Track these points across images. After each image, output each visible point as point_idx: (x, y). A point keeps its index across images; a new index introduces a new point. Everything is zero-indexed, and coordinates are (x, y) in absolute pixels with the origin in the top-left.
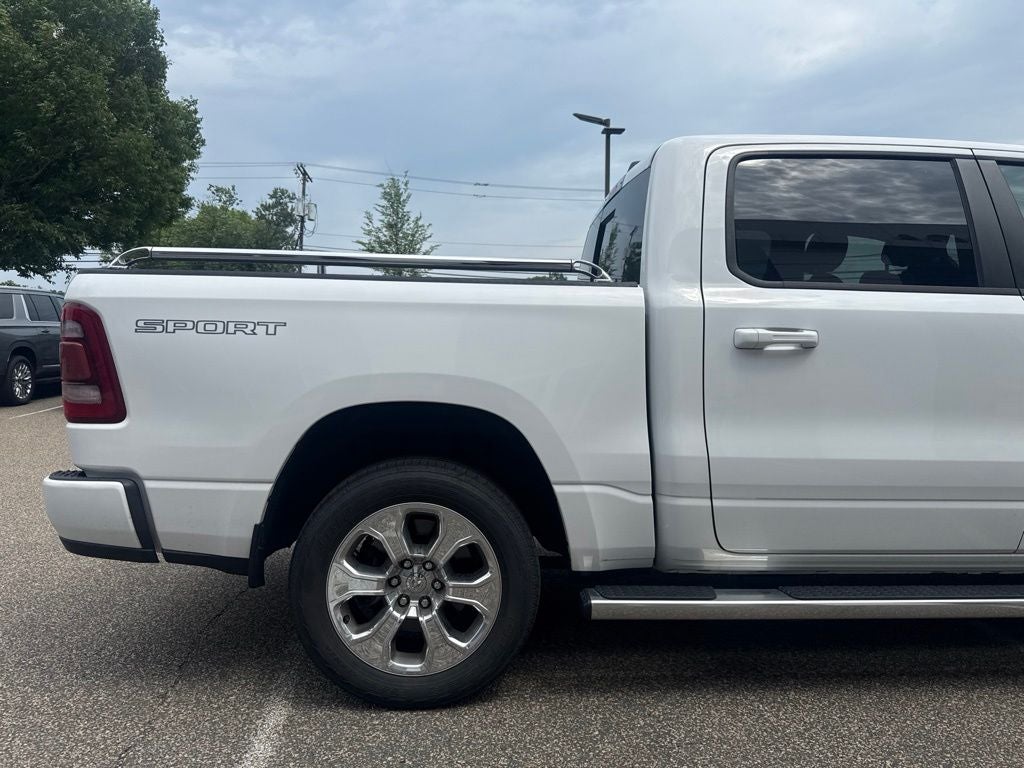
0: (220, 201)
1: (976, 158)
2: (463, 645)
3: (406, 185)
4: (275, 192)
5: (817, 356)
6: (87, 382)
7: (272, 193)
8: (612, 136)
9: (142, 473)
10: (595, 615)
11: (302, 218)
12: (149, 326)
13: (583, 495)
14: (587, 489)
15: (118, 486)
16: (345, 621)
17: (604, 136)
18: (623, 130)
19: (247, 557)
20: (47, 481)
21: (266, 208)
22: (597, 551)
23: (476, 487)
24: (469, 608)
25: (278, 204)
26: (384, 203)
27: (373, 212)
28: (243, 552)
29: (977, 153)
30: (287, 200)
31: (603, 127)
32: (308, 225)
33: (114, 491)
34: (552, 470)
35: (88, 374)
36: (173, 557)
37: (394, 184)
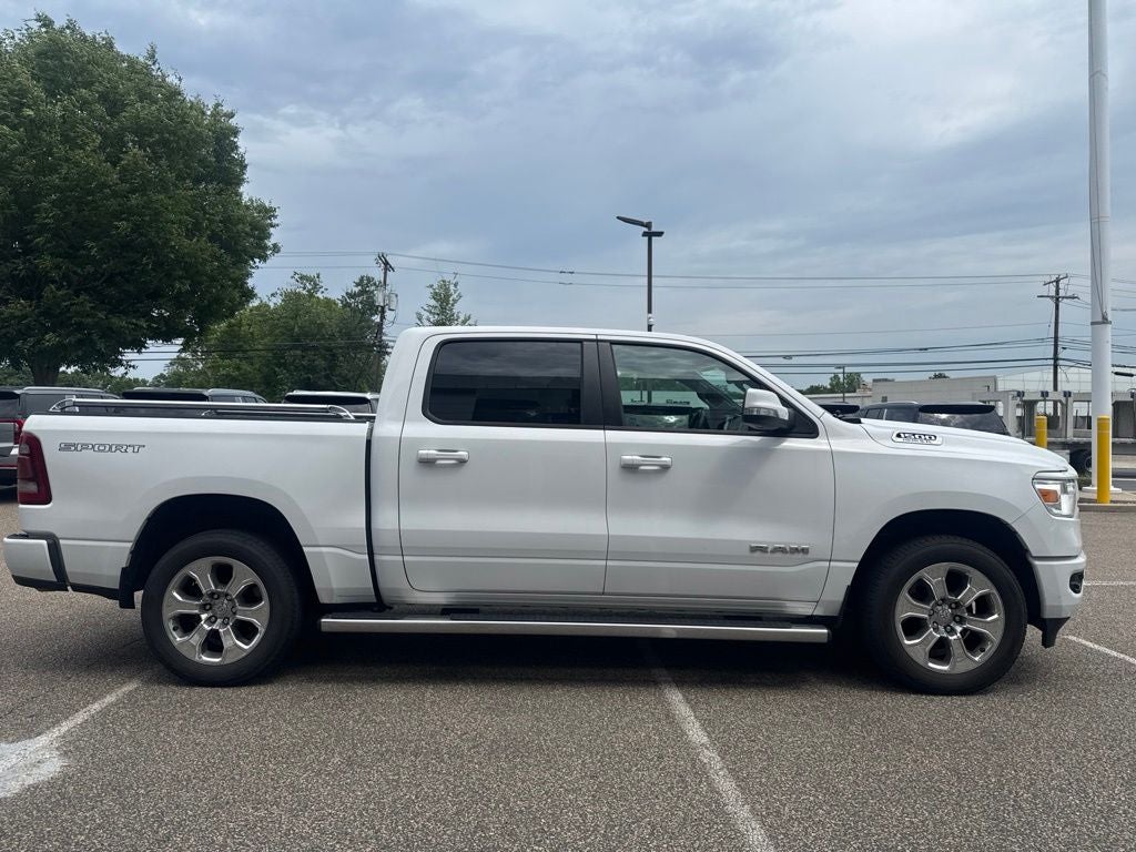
0: (304, 288)
1: (597, 341)
2: (246, 647)
3: (456, 285)
4: (362, 279)
5: (465, 469)
6: (30, 480)
7: (357, 281)
8: (653, 238)
9: (58, 535)
10: (324, 629)
11: (383, 308)
12: (67, 447)
13: (321, 553)
14: (324, 549)
15: (44, 542)
16: (174, 629)
17: (646, 238)
18: (662, 233)
19: (117, 587)
20: (6, 540)
21: (351, 295)
22: (332, 590)
23: (255, 547)
24: (251, 624)
25: (362, 292)
26: (433, 302)
27: (423, 312)
28: (115, 585)
29: (599, 337)
30: (373, 288)
31: (646, 230)
32: (388, 314)
33: (41, 545)
34: (302, 538)
35: (31, 475)
36: (78, 588)
37: (444, 285)
